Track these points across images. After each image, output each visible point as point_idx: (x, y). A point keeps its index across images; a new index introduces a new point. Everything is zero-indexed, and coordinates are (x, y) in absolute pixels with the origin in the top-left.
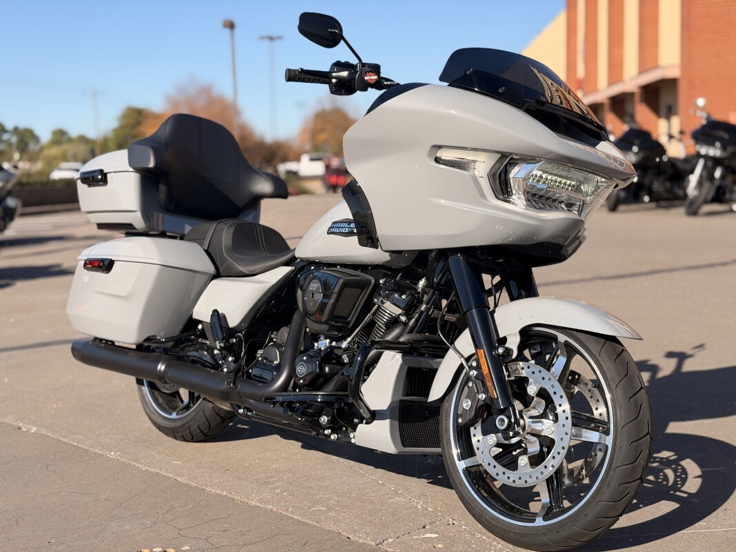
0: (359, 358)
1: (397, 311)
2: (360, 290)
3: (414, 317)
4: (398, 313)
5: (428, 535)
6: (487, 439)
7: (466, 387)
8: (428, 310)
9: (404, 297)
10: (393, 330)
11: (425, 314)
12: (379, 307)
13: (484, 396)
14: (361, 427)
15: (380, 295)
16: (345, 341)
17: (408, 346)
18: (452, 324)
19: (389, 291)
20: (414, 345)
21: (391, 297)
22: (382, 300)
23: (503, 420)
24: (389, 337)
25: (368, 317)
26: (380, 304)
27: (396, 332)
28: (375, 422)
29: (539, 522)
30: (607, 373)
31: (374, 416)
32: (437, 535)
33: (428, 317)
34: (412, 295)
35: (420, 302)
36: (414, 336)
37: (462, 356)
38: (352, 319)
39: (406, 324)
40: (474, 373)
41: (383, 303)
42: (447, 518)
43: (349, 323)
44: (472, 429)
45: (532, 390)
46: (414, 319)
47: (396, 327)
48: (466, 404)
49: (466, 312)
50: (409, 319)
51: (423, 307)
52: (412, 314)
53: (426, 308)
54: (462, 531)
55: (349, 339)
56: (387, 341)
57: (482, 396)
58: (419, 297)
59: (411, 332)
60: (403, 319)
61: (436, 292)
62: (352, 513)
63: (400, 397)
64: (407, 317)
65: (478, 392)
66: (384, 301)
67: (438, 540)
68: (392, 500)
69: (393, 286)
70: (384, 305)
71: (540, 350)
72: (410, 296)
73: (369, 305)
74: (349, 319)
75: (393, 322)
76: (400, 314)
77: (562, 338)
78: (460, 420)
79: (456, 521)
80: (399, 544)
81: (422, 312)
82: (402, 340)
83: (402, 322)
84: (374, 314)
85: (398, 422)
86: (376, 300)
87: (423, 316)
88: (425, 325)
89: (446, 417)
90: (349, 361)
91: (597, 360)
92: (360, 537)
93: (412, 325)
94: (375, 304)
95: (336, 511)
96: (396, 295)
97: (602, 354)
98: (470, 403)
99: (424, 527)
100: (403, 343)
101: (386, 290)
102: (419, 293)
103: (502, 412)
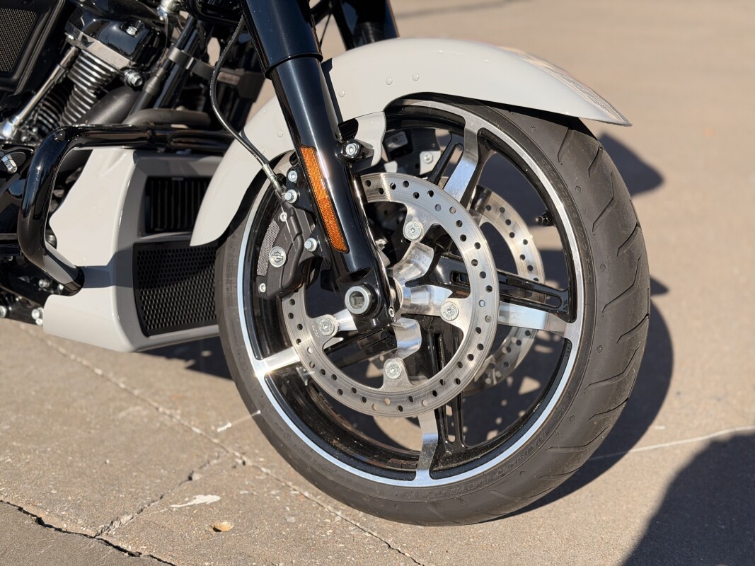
0: (39, 168)
1: (120, 61)
2: (33, 15)
3: (154, 74)
4: (120, 66)
5: (200, 499)
6: (317, 325)
7: (273, 223)
8: (183, 60)
9: (131, 31)
10: (111, 101)
11: (176, 67)
12: (79, 52)
13: (315, 243)
14: (53, 300)
15: (80, 27)
16: (11, 120)
17: (147, 134)
18: (228, 88)
19: (97, 17)
20: (158, 134)
21: (103, 31)
22: (84, 38)
23: (360, 295)
24: (101, 119)
25: (56, 74)
26: (81, 46)
27: (118, 104)
28: (83, 290)
29: (423, 479)
30: (576, 198)
31: (81, 278)
32: (216, 498)
33: (184, 74)
34: (148, 27)
35: (166, 42)
36: (156, 114)
37: (262, 158)
38: (22, 77)
39: (138, 89)
40: (291, 196)
41: (86, 43)
42: (229, 449)
43: (15, 85)
44: (286, 304)
45: (414, 230)
46: (154, 80)
47: (118, 94)
48: (275, 257)
49: (274, 67)
50: (145, 78)
51: (174, 54)
52: (149, 69)
53: (180, 56)
54: (262, 482)
55: (18, 118)
56: (99, 127)
57: (311, 244)
58: (162, 34)
59: (149, 105)
60: (132, 77)
61: (199, 22)
62: (45, 452)
63: (134, 238)
64: (141, 74)
65: (300, 233)
66: (89, 39)
67: (222, 510)
68: (123, 414)
69: (106, 8)
70: (90, 48)
71: (406, 142)
72: (145, 31)
73: (56, 46)
74: (15, 77)
75: (111, 85)
76: (125, 69)
77: (474, 123)
78: (262, 288)
79: (249, 457)
80: (143, 529)
81: (170, 66)
82: (131, 122)
83: (131, 86)
84: (70, 66)
85: (131, 290)
86: (71, 37)
87: (173, 73)
88: (177, 91)
89: (228, 276)
90: (19, 168)
91: (554, 170)
92: (62, 518)
93: (153, 90)
94: (69, 46)
95: (13, 449)
96: (115, 28)
97: (565, 158)
98: (283, 254)
99: (190, 478)
100: (133, 129)
101: (92, 15)
102: (161, 25)
103: (356, 278)
